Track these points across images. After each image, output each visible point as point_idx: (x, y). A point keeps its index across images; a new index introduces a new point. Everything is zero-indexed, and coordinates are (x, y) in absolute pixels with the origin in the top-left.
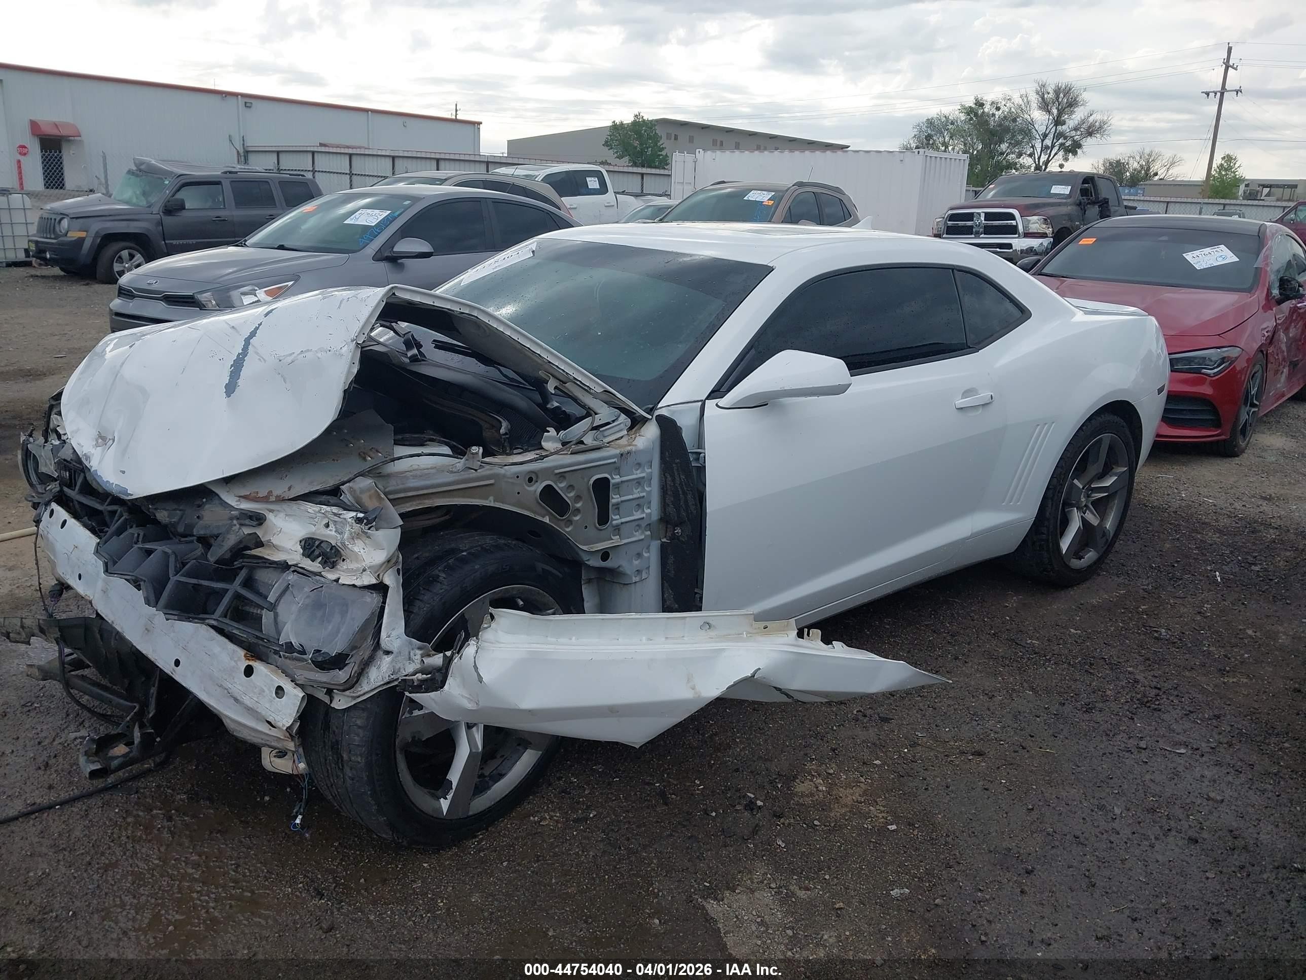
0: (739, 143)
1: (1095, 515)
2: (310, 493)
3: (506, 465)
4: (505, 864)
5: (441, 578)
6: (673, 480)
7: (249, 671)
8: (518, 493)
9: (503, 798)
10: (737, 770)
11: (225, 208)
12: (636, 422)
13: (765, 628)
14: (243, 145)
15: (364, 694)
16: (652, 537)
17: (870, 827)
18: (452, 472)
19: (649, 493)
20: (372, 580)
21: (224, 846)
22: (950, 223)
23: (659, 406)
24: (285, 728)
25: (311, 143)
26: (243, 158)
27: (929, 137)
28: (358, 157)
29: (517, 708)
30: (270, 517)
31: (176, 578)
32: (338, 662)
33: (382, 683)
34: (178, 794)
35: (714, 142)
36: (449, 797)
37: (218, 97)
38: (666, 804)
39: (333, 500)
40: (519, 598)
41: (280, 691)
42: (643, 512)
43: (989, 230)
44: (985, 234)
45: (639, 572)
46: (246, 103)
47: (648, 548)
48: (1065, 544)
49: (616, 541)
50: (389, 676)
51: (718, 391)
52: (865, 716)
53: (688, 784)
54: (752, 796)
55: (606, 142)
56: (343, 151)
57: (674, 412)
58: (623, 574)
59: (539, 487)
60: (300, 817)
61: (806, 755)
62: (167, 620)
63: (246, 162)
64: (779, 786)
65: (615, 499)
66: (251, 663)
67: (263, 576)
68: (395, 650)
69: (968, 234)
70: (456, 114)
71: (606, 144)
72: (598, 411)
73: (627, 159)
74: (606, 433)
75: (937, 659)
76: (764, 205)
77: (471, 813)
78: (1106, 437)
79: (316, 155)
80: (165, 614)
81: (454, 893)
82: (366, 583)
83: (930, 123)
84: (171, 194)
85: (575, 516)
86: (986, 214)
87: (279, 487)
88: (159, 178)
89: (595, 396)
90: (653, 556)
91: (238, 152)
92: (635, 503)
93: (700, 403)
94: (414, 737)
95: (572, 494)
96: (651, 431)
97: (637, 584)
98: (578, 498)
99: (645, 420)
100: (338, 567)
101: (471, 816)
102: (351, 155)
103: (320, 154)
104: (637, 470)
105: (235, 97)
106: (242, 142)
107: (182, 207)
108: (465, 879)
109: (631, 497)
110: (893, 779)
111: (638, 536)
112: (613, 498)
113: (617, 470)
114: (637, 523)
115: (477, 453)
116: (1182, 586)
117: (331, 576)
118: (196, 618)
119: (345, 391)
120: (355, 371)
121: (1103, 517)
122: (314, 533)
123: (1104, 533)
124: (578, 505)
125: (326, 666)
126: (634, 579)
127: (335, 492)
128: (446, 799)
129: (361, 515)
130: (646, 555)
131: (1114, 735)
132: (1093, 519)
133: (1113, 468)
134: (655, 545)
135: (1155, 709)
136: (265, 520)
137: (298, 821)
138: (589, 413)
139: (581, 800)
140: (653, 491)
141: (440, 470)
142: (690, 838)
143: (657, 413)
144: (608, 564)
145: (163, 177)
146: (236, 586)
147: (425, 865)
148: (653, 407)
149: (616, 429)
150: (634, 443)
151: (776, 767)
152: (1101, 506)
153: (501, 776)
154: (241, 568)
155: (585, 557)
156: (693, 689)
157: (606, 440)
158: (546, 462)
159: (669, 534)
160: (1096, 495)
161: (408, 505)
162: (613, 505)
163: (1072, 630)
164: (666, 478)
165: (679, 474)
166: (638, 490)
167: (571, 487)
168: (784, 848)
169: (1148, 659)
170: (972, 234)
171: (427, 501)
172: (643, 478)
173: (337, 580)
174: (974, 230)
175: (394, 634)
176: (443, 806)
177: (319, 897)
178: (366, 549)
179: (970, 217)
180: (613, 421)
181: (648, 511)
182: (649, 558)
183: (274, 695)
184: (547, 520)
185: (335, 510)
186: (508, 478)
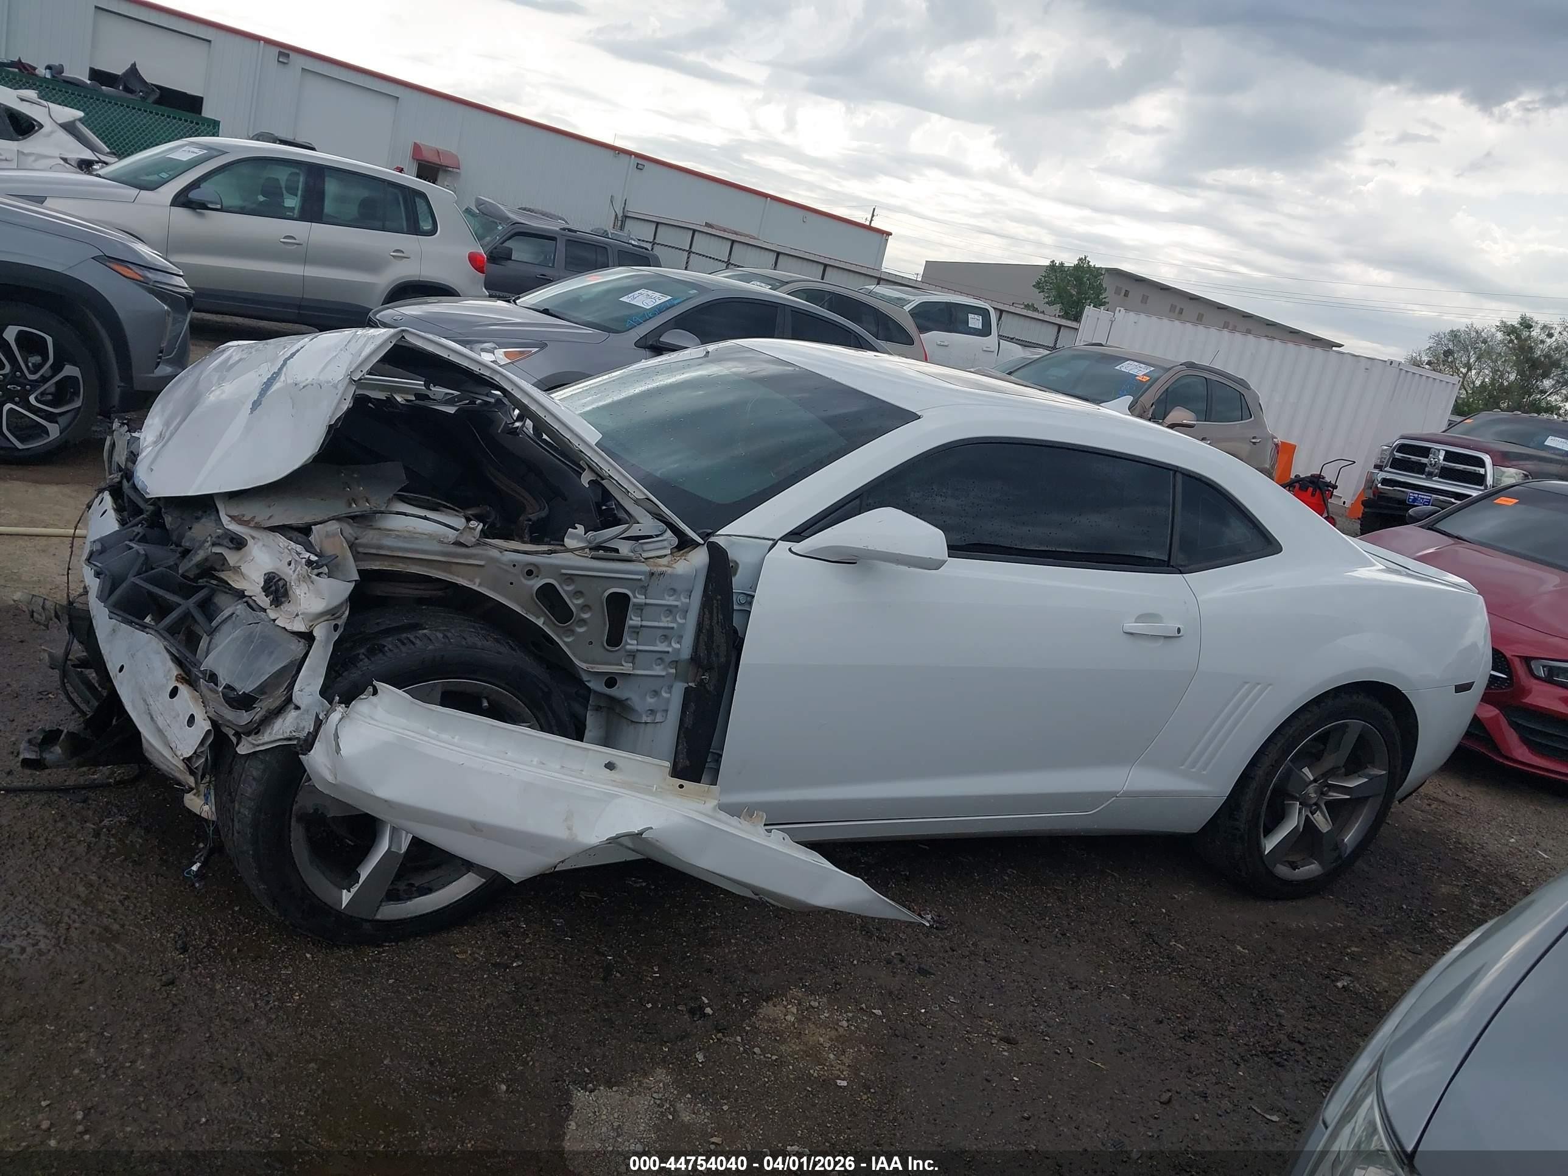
0: (1203, 315)
1: (1327, 820)
2: (284, 526)
3: (507, 551)
4: (391, 981)
5: (386, 649)
6: (711, 619)
7: (174, 693)
8: (511, 584)
9: (424, 915)
10: (710, 971)
11: (553, 266)
12: (684, 544)
13: (681, 786)
14: (624, 209)
15: (263, 744)
16: (676, 677)
17: (815, 1075)
18: (442, 542)
19: (682, 626)
20: (302, 628)
21: (128, 876)
22: (1398, 455)
23: (717, 533)
24: (181, 758)
25: (696, 220)
26: (620, 223)
27: (1448, 353)
28: (741, 246)
29: (372, 793)
30: (250, 542)
31: (133, 579)
32: (245, 702)
33: (282, 737)
34: (121, 815)
35: (1173, 308)
36: (354, 890)
37: (611, 153)
38: (604, 979)
39: (301, 537)
40: (487, 698)
41: (191, 720)
42: (670, 645)
43: (1446, 474)
44: (1439, 477)
45: (652, 712)
46: (638, 164)
47: (670, 687)
48: (1270, 845)
49: (627, 668)
50: (291, 732)
51: (799, 534)
52: (902, 961)
53: (644, 968)
54: (706, 1001)
55: (1038, 283)
56: (726, 235)
57: (734, 543)
58: (630, 709)
59: (537, 583)
60: (198, 864)
61: (801, 979)
62: (111, 618)
63: (622, 228)
64: (744, 1001)
65: (633, 620)
66: (179, 685)
67: (221, 599)
68: (303, 707)
69: (1418, 473)
70: (872, 220)
71: (1038, 285)
72: (640, 521)
73: (1058, 306)
74: (646, 547)
75: (1039, 928)
76: (1137, 380)
77: (378, 917)
78: (1356, 725)
79: (696, 234)
80: (110, 612)
81: (319, 991)
82: (296, 629)
83: (1454, 335)
84: (500, 241)
85: (580, 627)
86: (1447, 452)
87: (261, 512)
88: (494, 222)
89: (637, 502)
90: (675, 697)
91: (616, 215)
92: (660, 632)
93: (771, 542)
94: (316, 810)
95: (579, 602)
96: (699, 558)
97: (648, 724)
98: (585, 607)
99: (696, 545)
100: (282, 607)
101: (378, 921)
102: (733, 242)
103: (701, 234)
104: (670, 596)
105: (628, 156)
106: (623, 205)
107: (508, 257)
108: (339, 982)
109: (656, 624)
110: (884, 1034)
111: (658, 671)
112: (631, 619)
113: (644, 590)
114: (659, 656)
115: (474, 529)
116: (1425, 941)
117: (272, 614)
118: (137, 624)
119: (330, 427)
120: (345, 406)
121: (1340, 825)
122: (277, 569)
123: (1337, 846)
124: (586, 616)
125: (235, 704)
126: (644, 719)
127: (305, 531)
128: (349, 891)
129: (314, 558)
130: (665, 695)
131: (1197, 1075)
132: (1322, 822)
133: (1367, 767)
134: (679, 688)
135: (1278, 1064)
136: (246, 546)
137: (195, 868)
138: (631, 520)
139: (516, 946)
140: (689, 624)
141: (431, 537)
142: (605, 1020)
143: (712, 539)
144: (613, 692)
145: (498, 221)
146: (191, 603)
147: (308, 956)
148: (711, 533)
149: (659, 545)
150: (673, 566)
151: (757, 980)
152: (1337, 810)
153: (429, 891)
154: (203, 587)
155: (585, 678)
156: (569, 829)
157: (645, 555)
158: (555, 558)
159: (698, 679)
160: (1335, 794)
161: (378, 563)
162: (630, 627)
163: (1239, 948)
164: (704, 614)
165: (717, 613)
166: (668, 619)
167: (578, 593)
168: (701, 1063)
169: (1314, 1007)
170: (1422, 474)
171: (401, 565)
172: (676, 606)
173: (274, 620)
174: (1427, 469)
175: (308, 689)
176: (344, 897)
177: (181, 951)
178: (308, 595)
179: (1425, 452)
180: (657, 536)
181: (678, 646)
182: (668, 700)
183: (186, 723)
184: (540, 622)
185: (299, 548)
186: (503, 564)
